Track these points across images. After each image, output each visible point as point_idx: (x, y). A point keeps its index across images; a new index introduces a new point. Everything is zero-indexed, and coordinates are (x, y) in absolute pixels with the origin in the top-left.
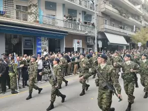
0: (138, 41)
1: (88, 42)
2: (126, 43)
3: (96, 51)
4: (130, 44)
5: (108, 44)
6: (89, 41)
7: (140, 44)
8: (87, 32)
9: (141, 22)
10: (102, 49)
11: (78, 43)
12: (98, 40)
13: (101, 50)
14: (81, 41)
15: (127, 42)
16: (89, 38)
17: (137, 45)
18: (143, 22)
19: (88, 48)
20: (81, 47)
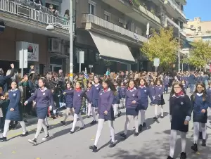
1: (53, 50)
2: (132, 59)
3: (71, 71)
4: (139, 61)
5: (97, 58)
6: (56, 48)
8: (50, 27)
9: (159, 17)
10: (83, 66)
11: (30, 50)
13: (83, 69)
14: (36, 47)
19: (54, 65)
20: (37, 60)
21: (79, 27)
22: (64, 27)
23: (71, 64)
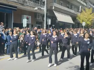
0: (83, 21)
3: (45, 28)
4: (76, 23)
5: (56, 22)
7: (84, 24)
11: (28, 19)
14: (30, 17)
15: (74, 21)
18: (88, 3)
19: (37, 25)
20: (30, 23)
22: (42, 9)
23: (45, 25)
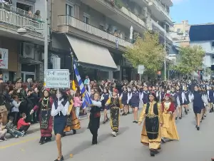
1: (25, 56)
4: (122, 68)
7: (141, 70)
9: (144, 20)
12: (51, 52)
14: (5, 52)
16: (28, 47)
17: (136, 70)
21: (55, 29)
22: (37, 30)
